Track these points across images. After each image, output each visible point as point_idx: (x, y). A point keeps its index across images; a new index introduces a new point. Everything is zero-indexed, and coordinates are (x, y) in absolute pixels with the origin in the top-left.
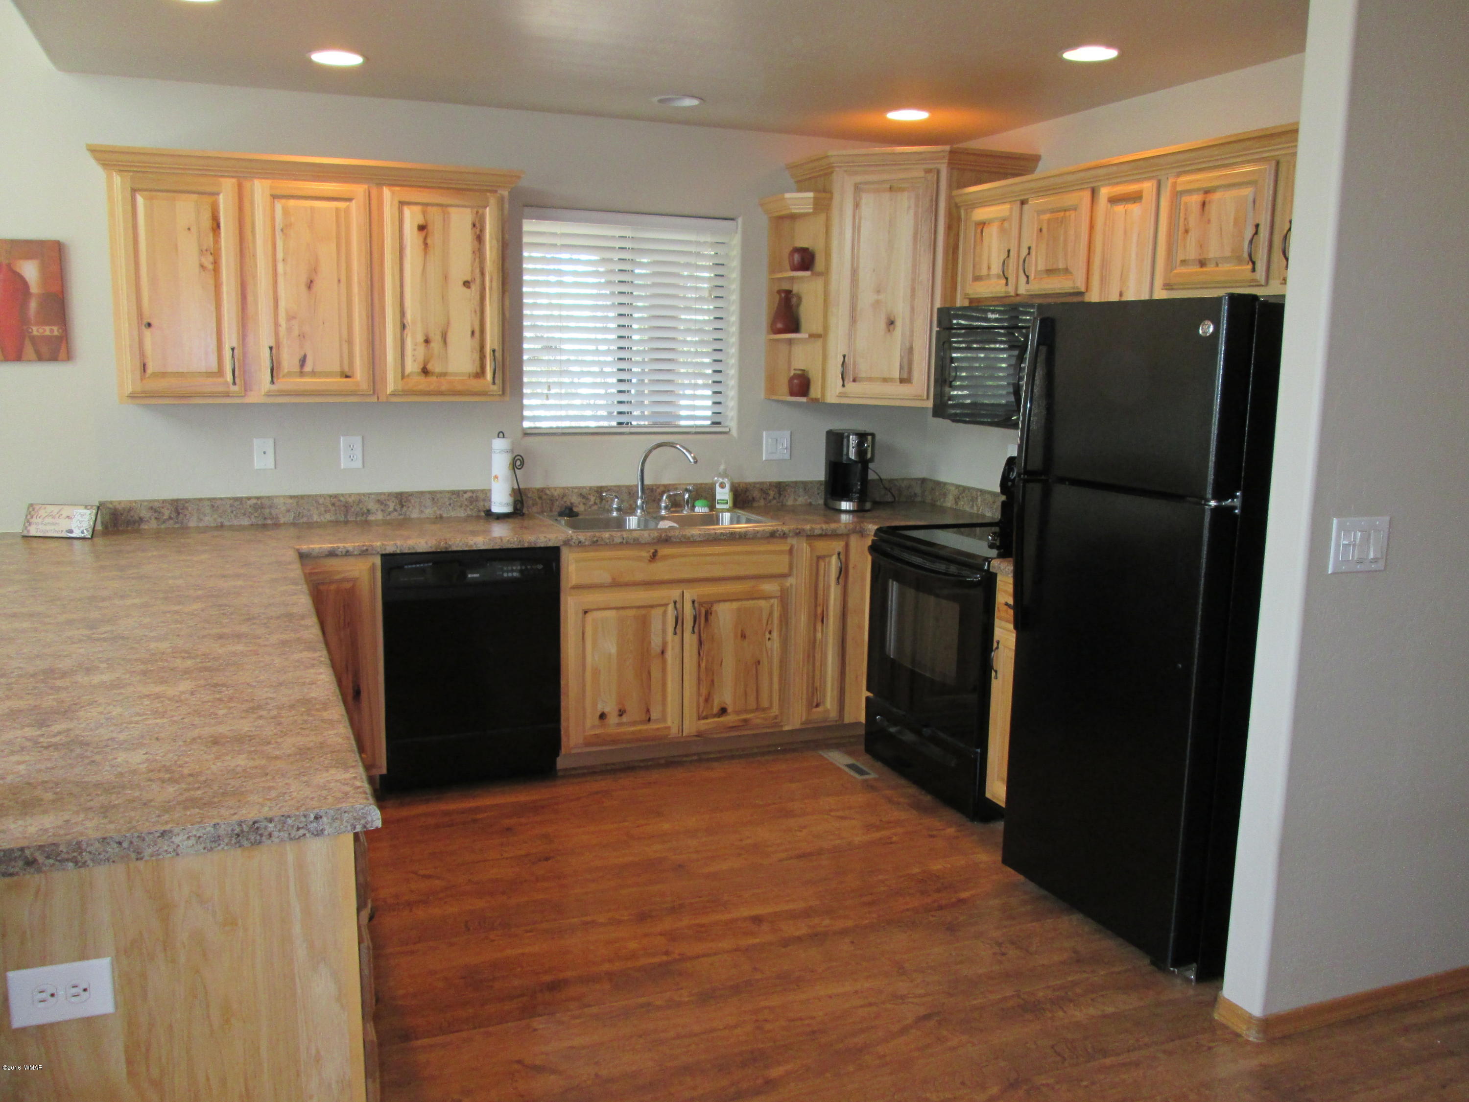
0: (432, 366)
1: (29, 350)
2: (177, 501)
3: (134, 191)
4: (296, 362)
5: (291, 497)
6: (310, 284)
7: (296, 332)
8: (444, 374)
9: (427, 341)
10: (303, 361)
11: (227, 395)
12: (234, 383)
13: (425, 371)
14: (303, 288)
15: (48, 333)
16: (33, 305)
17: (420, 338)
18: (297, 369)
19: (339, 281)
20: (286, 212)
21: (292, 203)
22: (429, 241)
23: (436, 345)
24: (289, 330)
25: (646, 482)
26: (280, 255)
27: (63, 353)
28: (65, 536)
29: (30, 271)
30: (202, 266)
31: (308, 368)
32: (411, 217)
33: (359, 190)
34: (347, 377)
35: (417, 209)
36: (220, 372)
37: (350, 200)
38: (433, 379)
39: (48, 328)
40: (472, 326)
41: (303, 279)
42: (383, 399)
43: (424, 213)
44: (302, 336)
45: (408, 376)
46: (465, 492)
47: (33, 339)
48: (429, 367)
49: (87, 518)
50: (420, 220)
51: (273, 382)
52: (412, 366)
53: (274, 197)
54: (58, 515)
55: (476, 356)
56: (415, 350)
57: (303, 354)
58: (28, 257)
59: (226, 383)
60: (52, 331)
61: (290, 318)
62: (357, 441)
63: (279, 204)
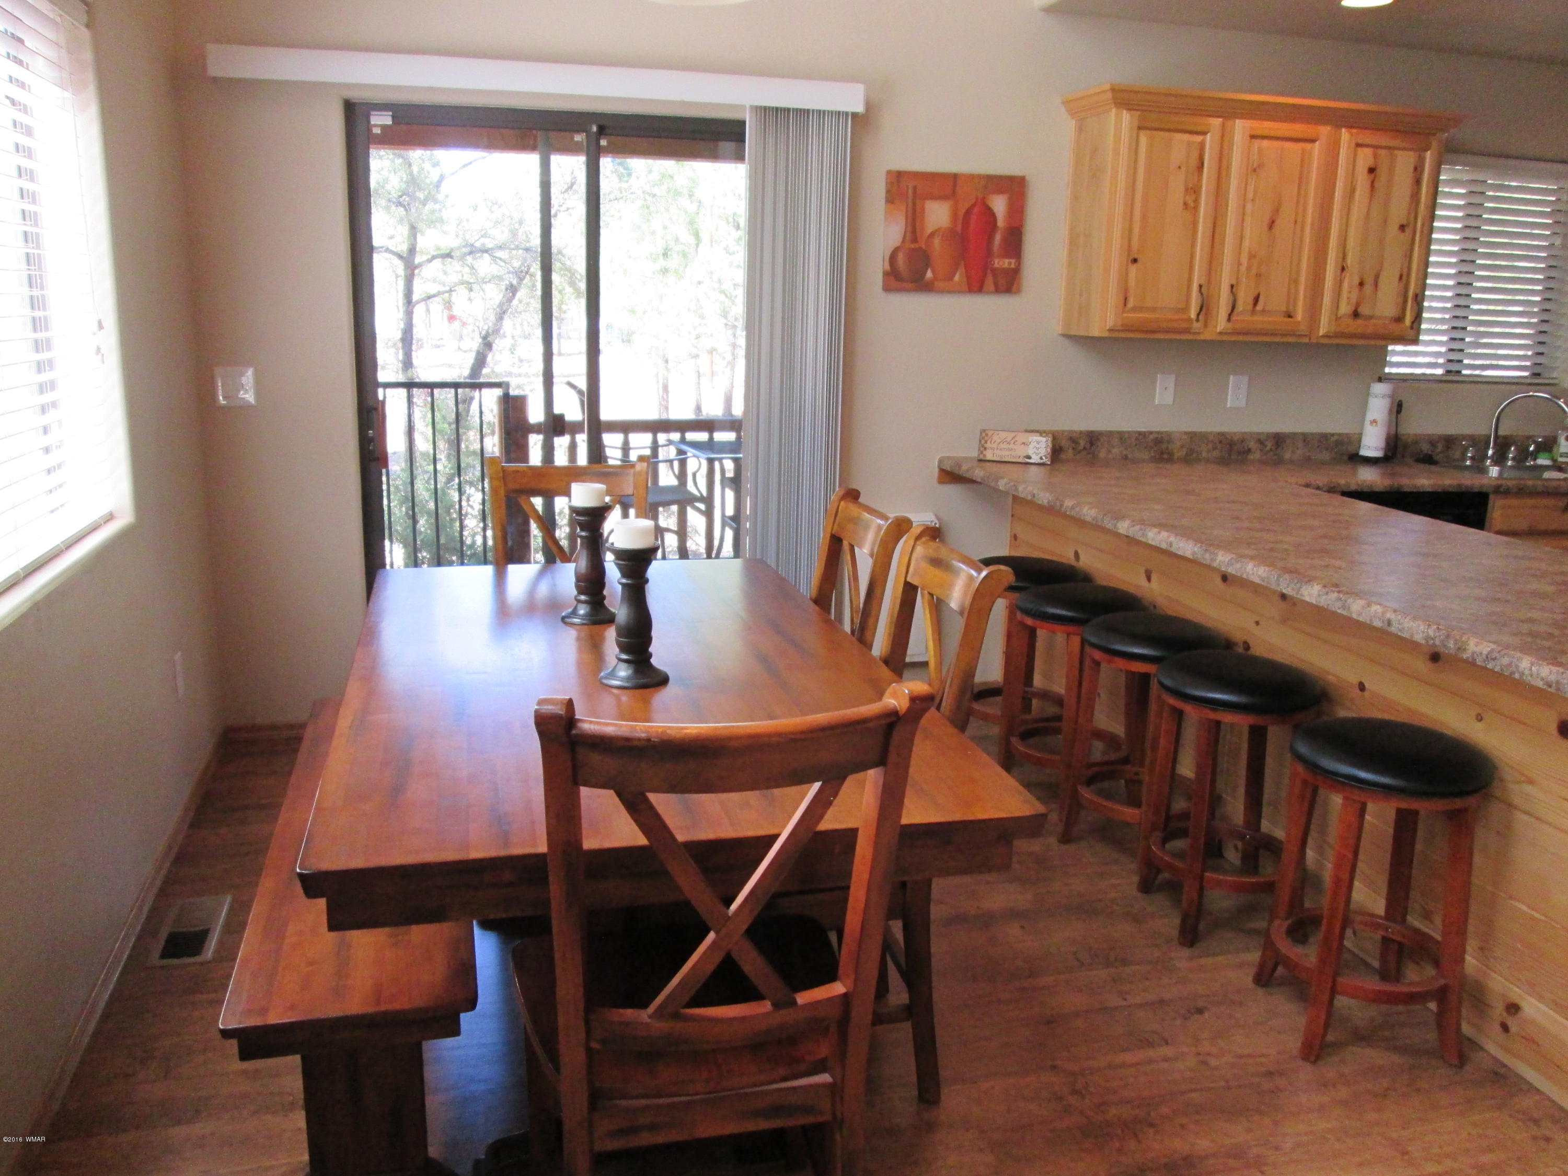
0: (1363, 310)
1: (989, 282)
2: (1092, 432)
3: (1140, 128)
4: (1250, 300)
5: (1186, 433)
6: (1272, 224)
7: (1254, 271)
8: (1371, 317)
9: (1361, 284)
10: (1256, 300)
11: (1187, 331)
12: (1197, 320)
13: (1356, 314)
14: (1266, 228)
15: (1006, 265)
16: (998, 238)
17: (1356, 281)
18: (1250, 307)
19: (1296, 222)
20: (1260, 150)
21: (1265, 143)
22: (1376, 184)
23: (1368, 288)
24: (1249, 268)
26: (1250, 195)
27: (1014, 288)
28: (1023, 461)
29: (999, 205)
30: (1185, 204)
31: (1259, 307)
32: (1365, 158)
33: (1325, 131)
34: (1290, 316)
35: (1368, 151)
36: (1186, 309)
37: (1313, 141)
38: (1360, 322)
39: (1007, 261)
40: (1401, 269)
41: (1267, 218)
42: (1314, 340)
43: (1375, 156)
44: (1258, 275)
45: (1340, 318)
46: (1333, 435)
47: (994, 270)
48: (1360, 310)
49: (1043, 445)
50: (1370, 162)
51: (1229, 320)
52: (1345, 309)
53: (1253, 137)
54: (1012, 442)
55: (1400, 300)
56: (1350, 292)
57: (1257, 293)
58: (1000, 191)
59: (1189, 320)
60: (1010, 264)
61: (1252, 256)
63: (1257, 143)
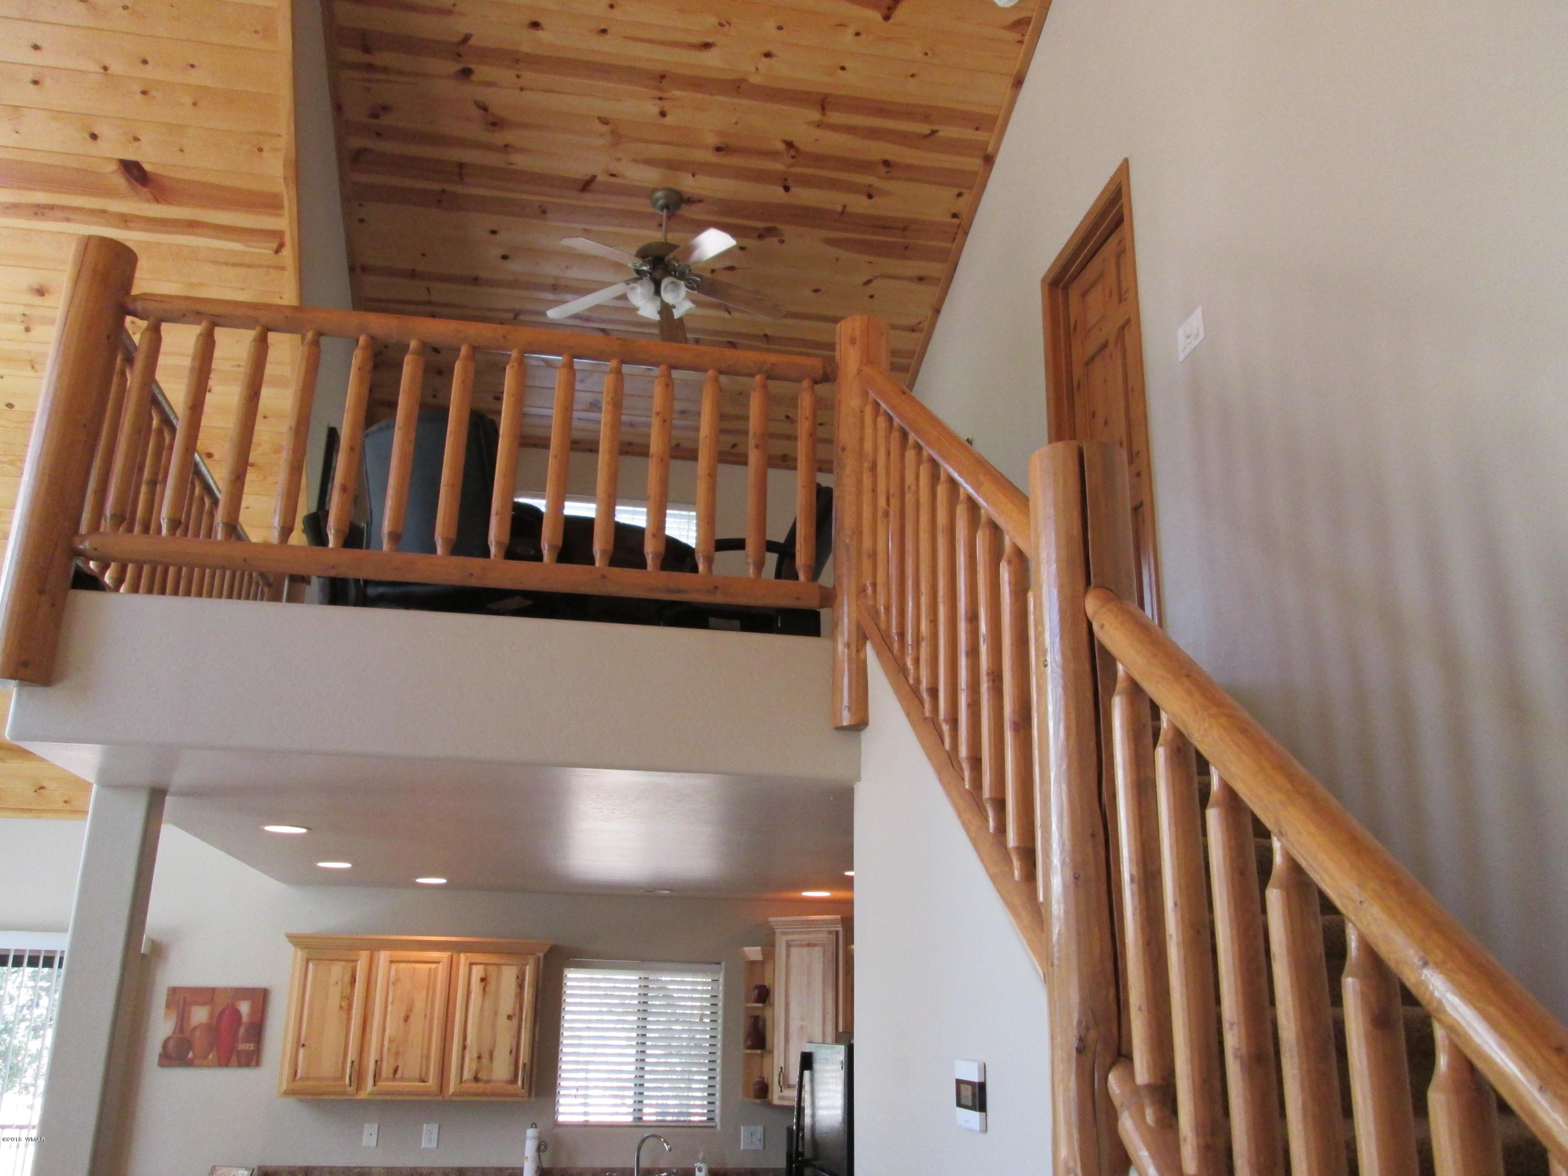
0: (483, 1075)
1: (234, 1059)
3: (308, 960)
4: (391, 1071)
6: (407, 1019)
7: (394, 1051)
8: (488, 1081)
9: (479, 1057)
10: (396, 1070)
11: (344, 1093)
12: (350, 1085)
13: (476, 1079)
14: (402, 1022)
15: (247, 1048)
16: (242, 1030)
17: (475, 1055)
18: (392, 1076)
19: (425, 1016)
20: (397, 971)
21: (402, 965)
22: (487, 989)
23: (485, 1061)
24: (389, 1050)
25: (641, 1166)
26: (390, 1000)
27: (254, 1062)
29: (245, 1008)
30: (341, 1007)
31: (398, 1075)
32: (477, 972)
33: (444, 956)
34: (424, 1082)
35: (481, 967)
36: (342, 1077)
37: (439, 962)
38: (480, 1085)
39: (248, 1045)
40: (511, 1046)
41: (403, 1015)
42: (447, 1098)
43: (485, 970)
44: (397, 1054)
45: (465, 1081)
47: (239, 1052)
48: (479, 1076)
50: (482, 974)
51: (374, 1085)
52: (467, 1075)
53: (392, 962)
54: (228, 1174)
55: (512, 1068)
56: (470, 1063)
57: (396, 1065)
58: (244, 999)
59: (345, 1085)
60: (250, 1047)
61: (391, 1041)
62: (435, 1128)
63: (394, 966)
